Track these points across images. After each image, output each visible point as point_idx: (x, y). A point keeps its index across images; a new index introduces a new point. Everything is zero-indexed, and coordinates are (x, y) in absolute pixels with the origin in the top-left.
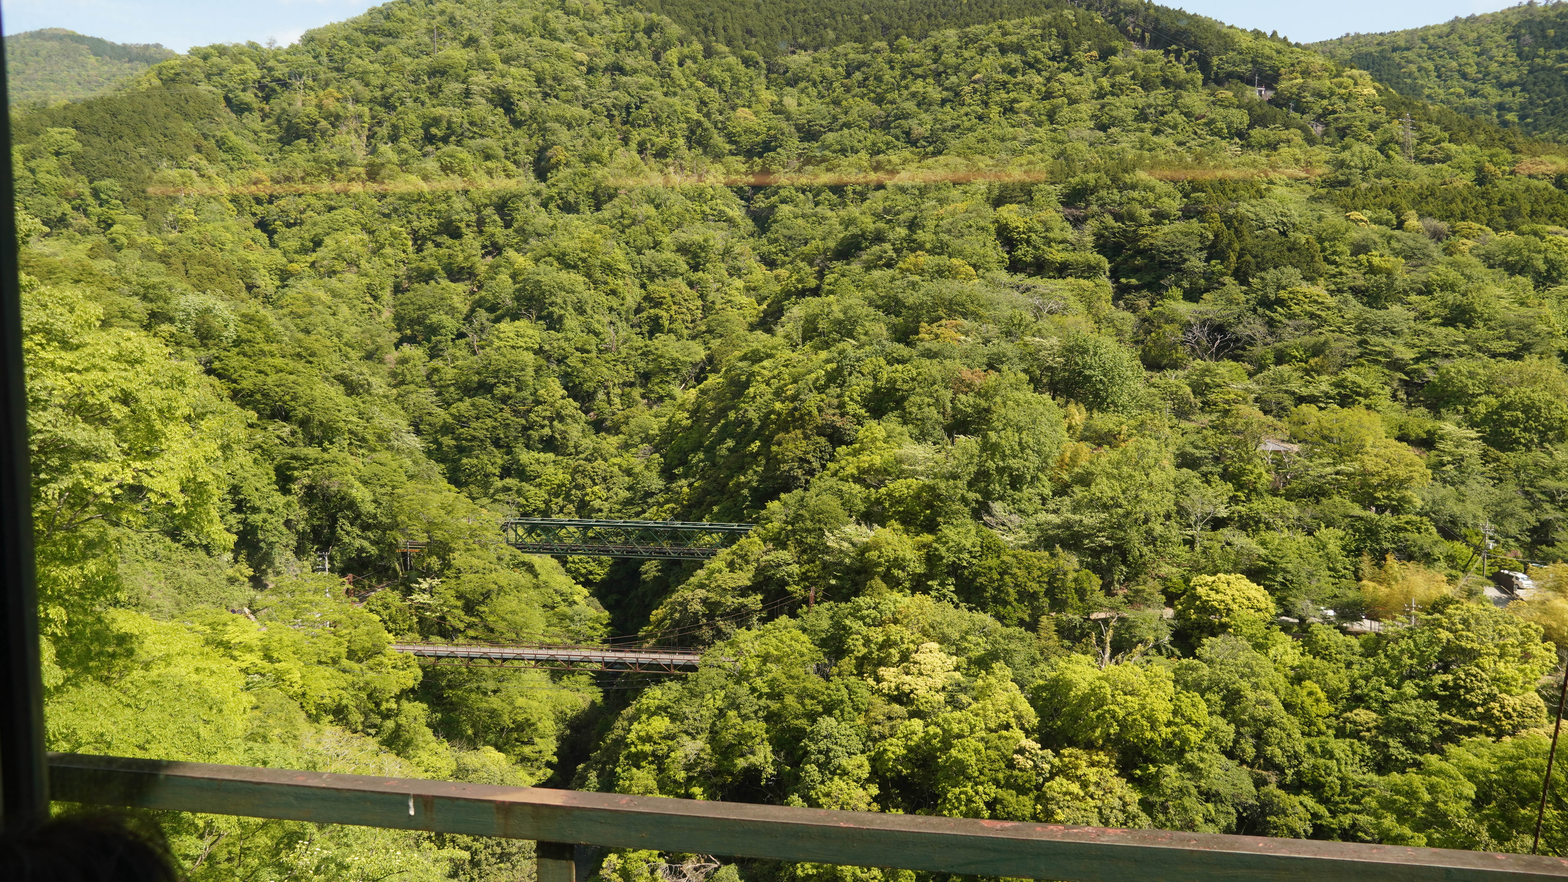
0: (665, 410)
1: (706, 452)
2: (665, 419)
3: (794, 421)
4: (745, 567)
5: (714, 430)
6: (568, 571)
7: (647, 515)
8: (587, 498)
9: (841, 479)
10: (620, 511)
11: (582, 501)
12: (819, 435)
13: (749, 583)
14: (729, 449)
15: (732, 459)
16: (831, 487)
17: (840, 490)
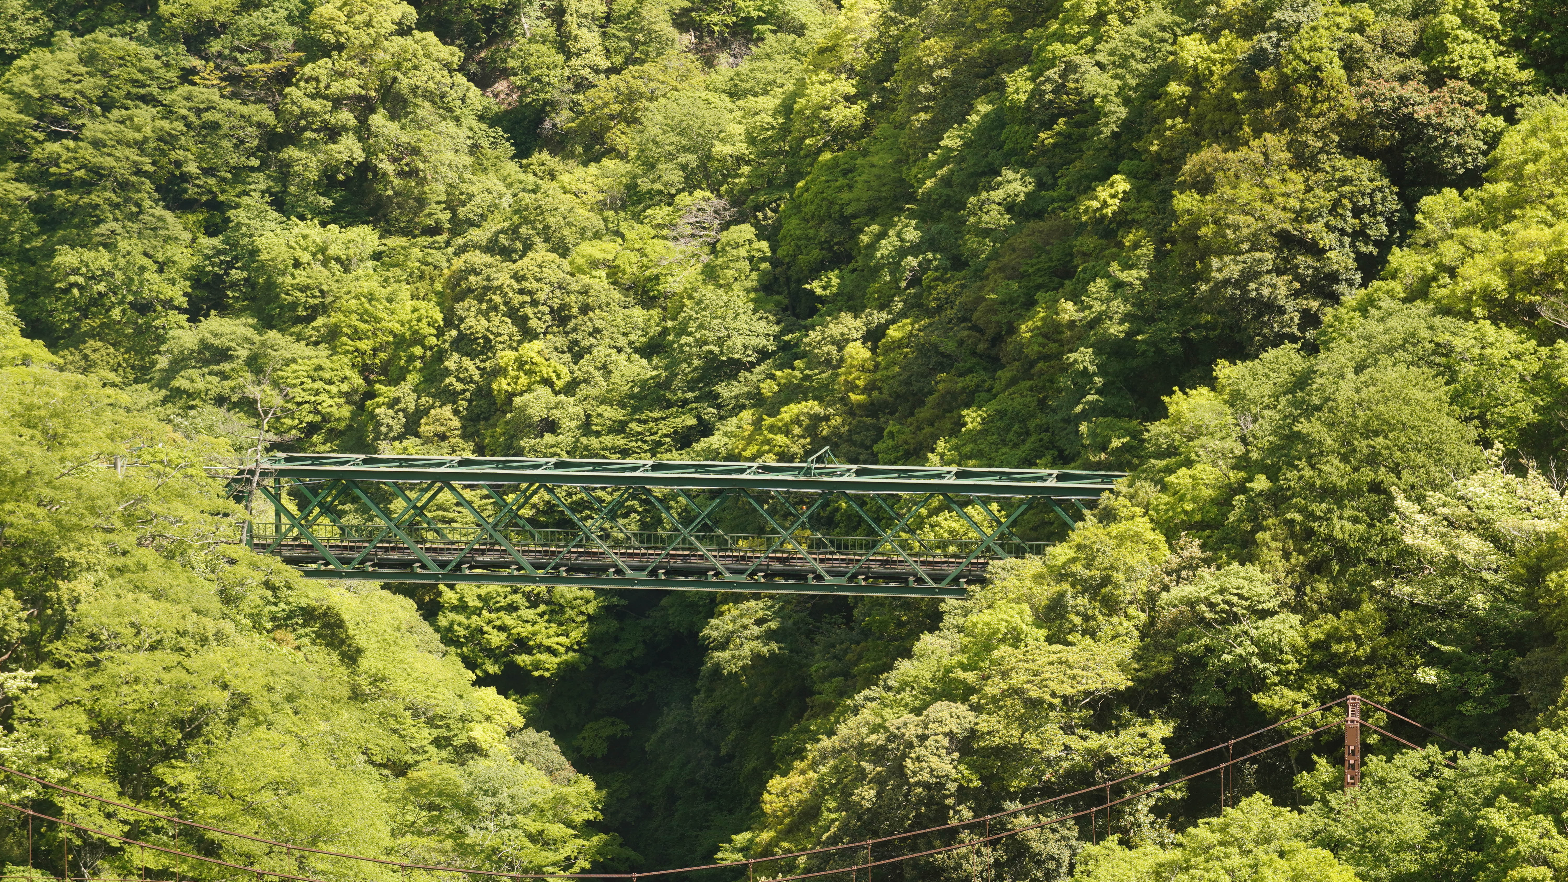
0: (766, 70)
1: (924, 217)
2: (770, 102)
3: (1258, 102)
4: (1105, 627)
5: (951, 140)
6: (449, 638)
7: (716, 441)
8: (502, 384)
9: (1446, 311)
10: (619, 428)
11: (483, 393)
12: (1350, 149)
13: (1122, 682)
14: (1010, 207)
15: (1022, 241)
16: (1411, 339)
17: (1444, 350)
